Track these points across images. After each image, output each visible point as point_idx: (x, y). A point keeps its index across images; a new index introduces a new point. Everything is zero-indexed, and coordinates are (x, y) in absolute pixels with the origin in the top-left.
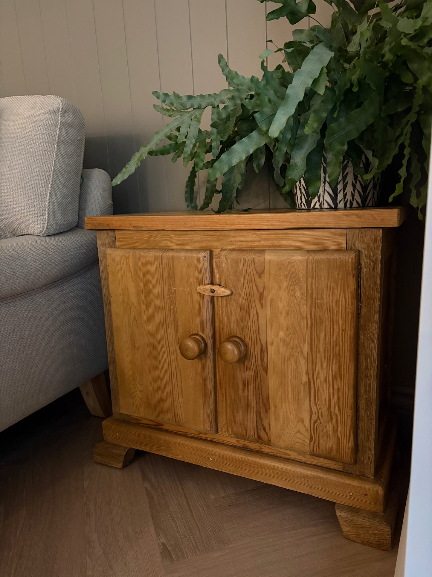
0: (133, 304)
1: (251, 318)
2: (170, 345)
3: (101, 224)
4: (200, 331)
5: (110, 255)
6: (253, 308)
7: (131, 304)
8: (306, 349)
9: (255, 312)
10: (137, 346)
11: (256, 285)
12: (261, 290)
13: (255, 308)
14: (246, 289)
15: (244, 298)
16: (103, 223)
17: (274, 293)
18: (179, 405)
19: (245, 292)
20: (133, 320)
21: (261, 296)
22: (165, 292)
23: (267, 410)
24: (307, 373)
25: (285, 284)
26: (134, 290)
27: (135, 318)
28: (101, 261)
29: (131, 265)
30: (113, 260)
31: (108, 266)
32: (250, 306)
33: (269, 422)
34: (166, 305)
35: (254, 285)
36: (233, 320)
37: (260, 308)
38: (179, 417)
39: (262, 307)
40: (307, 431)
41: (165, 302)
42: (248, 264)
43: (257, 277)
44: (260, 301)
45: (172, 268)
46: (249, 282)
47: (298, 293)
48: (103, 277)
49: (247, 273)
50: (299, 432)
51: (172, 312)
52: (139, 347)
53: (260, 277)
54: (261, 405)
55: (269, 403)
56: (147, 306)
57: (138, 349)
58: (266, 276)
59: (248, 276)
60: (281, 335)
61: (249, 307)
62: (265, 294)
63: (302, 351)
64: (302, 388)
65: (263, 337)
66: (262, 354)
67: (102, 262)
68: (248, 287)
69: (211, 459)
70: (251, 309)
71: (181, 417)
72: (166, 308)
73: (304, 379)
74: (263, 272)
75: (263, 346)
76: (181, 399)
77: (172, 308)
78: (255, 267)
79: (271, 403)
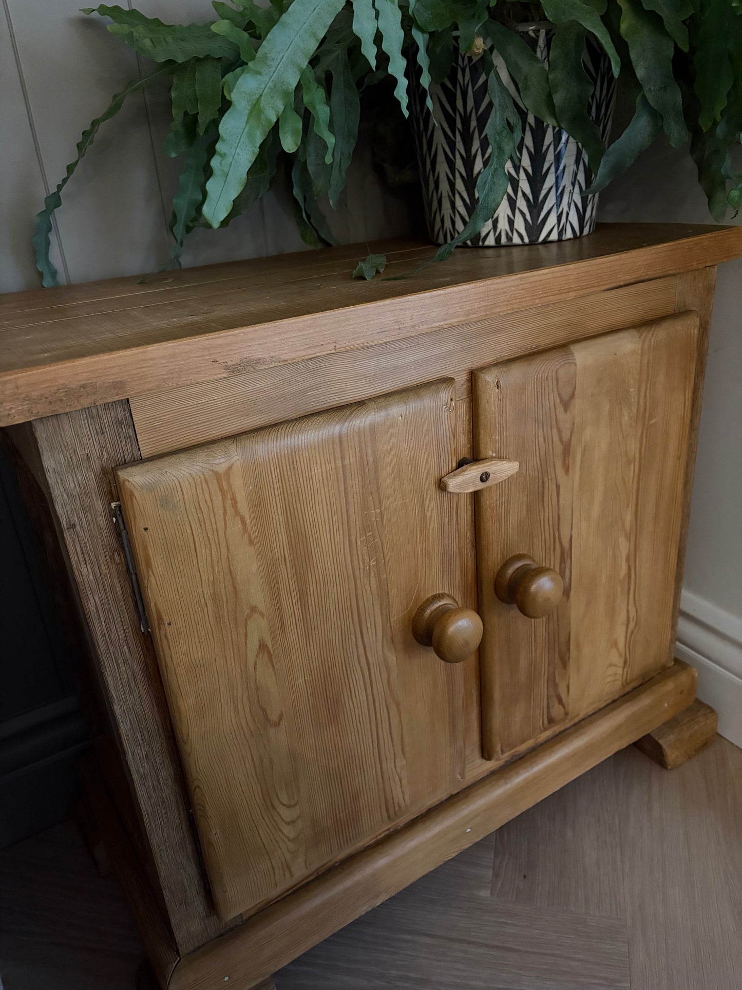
0: (254, 609)
1: (546, 503)
2: (370, 659)
3: (84, 386)
4: (443, 585)
5: (150, 488)
6: (550, 481)
7: (247, 612)
8: (629, 517)
9: (554, 487)
10: (274, 717)
11: (558, 429)
12: (566, 436)
13: (554, 480)
14: (540, 445)
15: (536, 467)
16: (94, 380)
17: (588, 433)
18: (397, 779)
19: (538, 452)
20: (257, 656)
21: (567, 450)
22: (353, 530)
23: (565, 665)
24: (628, 559)
25: (606, 407)
26: (254, 568)
27: (262, 646)
28: (73, 526)
29: (241, 496)
30: (166, 501)
31: (146, 529)
32: (546, 479)
33: (568, 682)
34: (356, 562)
35: (555, 430)
36: (512, 524)
37: (564, 474)
38: (396, 805)
39: (567, 470)
40: (620, 655)
41: (355, 558)
42: (547, 388)
43: (560, 409)
44: (564, 460)
45: (371, 459)
46: (545, 429)
47: (626, 418)
48: (91, 577)
49: (544, 408)
50: (611, 665)
51: (372, 574)
52: (281, 717)
53: (566, 410)
54: (556, 661)
55: (569, 650)
56: (303, 595)
57: (277, 725)
58: (578, 403)
59: (544, 414)
60: (596, 511)
61: (543, 482)
62: (574, 442)
63: (623, 525)
64: (619, 589)
65: (565, 533)
66: (563, 565)
67: (78, 528)
68: (543, 440)
69: (469, 830)
70: (546, 486)
71: (402, 800)
72: (357, 572)
73: (624, 571)
74: (572, 396)
75: (564, 549)
76: (401, 762)
77: (375, 563)
78: (558, 388)
79: (572, 648)
